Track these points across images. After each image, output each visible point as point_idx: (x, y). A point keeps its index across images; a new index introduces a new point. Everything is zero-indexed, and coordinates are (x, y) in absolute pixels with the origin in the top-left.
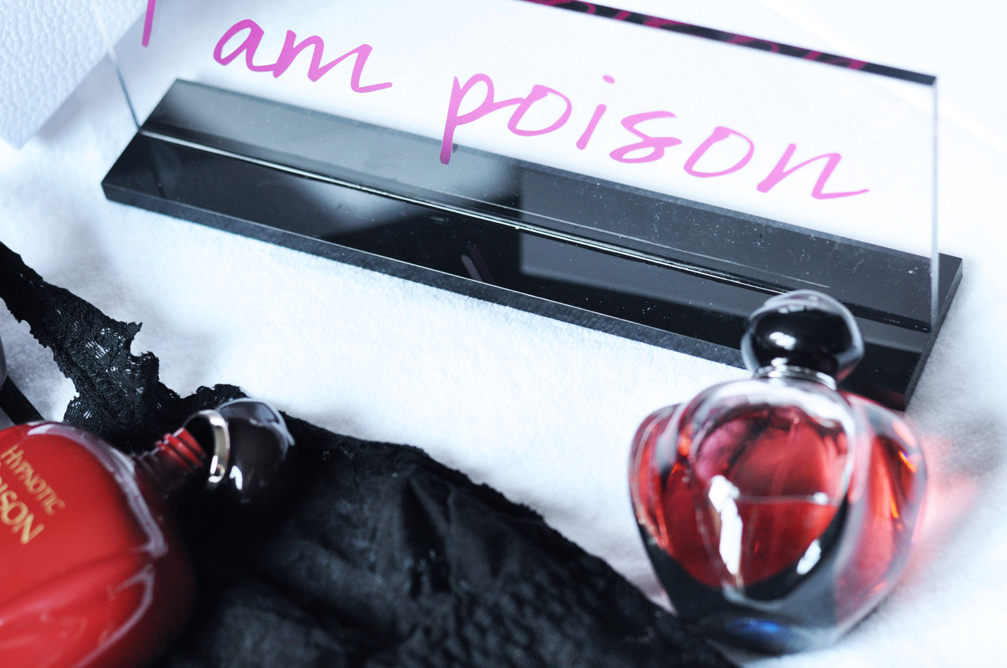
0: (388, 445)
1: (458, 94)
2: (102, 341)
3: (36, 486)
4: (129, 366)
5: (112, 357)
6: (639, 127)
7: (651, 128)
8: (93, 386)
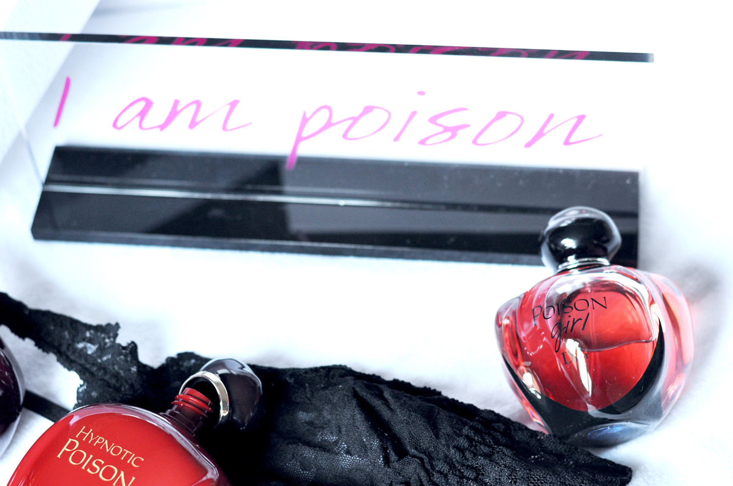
0: (323, 368)
1: (305, 121)
2: (90, 341)
3: (116, 450)
4: (121, 354)
5: (102, 350)
6: (439, 121)
7: (449, 121)
8: (92, 374)
